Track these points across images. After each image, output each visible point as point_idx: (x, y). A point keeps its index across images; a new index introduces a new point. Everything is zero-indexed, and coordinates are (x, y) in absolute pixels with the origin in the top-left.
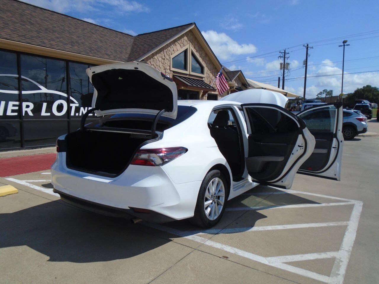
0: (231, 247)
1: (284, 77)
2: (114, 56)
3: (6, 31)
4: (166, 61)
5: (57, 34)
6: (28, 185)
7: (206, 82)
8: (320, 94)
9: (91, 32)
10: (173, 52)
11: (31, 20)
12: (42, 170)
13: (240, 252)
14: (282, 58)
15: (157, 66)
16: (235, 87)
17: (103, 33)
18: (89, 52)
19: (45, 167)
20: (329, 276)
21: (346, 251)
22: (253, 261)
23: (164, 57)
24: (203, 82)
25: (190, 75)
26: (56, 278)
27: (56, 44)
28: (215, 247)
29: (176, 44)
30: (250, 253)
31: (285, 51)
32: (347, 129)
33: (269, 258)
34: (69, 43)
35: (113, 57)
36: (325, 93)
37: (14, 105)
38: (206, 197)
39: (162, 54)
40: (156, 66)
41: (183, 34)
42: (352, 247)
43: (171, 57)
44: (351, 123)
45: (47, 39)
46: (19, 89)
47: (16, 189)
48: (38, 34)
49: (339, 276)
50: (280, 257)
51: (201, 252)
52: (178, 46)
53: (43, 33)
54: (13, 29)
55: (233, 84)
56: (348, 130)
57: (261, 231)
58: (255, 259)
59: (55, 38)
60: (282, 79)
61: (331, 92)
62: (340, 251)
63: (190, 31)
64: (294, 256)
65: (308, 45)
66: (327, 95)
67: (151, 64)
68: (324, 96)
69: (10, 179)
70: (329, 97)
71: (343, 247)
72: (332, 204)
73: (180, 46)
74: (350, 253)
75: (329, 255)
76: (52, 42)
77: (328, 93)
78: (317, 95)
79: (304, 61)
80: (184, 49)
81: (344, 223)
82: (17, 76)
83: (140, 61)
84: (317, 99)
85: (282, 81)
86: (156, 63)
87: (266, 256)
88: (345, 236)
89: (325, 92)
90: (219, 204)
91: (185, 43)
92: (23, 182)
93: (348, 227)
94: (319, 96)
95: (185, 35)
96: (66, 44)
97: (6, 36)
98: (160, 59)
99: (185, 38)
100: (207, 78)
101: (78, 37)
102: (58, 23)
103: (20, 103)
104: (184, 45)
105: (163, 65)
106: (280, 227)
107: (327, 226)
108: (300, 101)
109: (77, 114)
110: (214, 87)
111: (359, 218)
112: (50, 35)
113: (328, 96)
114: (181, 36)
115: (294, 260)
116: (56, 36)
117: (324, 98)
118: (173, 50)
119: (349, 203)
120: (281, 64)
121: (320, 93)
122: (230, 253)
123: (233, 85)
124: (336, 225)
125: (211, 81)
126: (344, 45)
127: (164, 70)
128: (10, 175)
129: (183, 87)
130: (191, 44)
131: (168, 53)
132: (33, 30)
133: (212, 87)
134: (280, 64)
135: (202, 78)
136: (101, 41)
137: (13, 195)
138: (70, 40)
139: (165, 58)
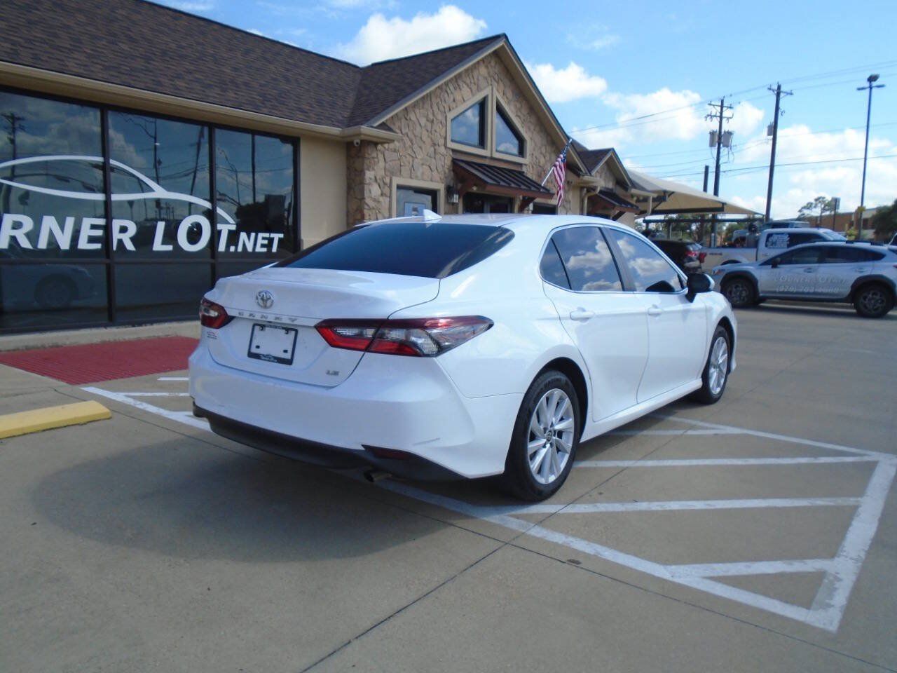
0: (586, 542)
1: (718, 167)
2: (318, 115)
3: (75, 56)
4: (437, 127)
5: (188, 64)
6: (131, 401)
7: (529, 176)
8: (809, 208)
9: (265, 58)
10: (453, 105)
11: (131, 31)
12: (158, 373)
13: (606, 553)
14: (714, 119)
15: (415, 136)
16: (598, 190)
17: (290, 61)
18: (261, 105)
19: (164, 366)
20: (808, 608)
21: (851, 559)
22: (636, 571)
23: (431, 117)
24: (524, 176)
25: (492, 159)
26: (209, 589)
27: (187, 85)
28: (552, 540)
29: (461, 87)
30: (629, 556)
31: (722, 102)
32: (872, 292)
33: (674, 567)
34: (216, 84)
35: (314, 116)
36: (819, 205)
37: (94, 227)
38: (531, 432)
39: (427, 110)
40: (413, 137)
41: (478, 62)
42: (866, 551)
43: (448, 117)
44: (881, 276)
45: (165, 75)
46: (106, 190)
47: (107, 410)
48: (146, 65)
49: (831, 610)
50: (698, 566)
51: (519, 550)
52: (465, 90)
53: (158, 61)
54: (92, 52)
55: (593, 182)
56: (873, 294)
57: (657, 512)
58: (640, 568)
59: (184, 71)
60: (714, 170)
61: (835, 203)
62: (836, 559)
63: (495, 53)
64: (729, 565)
65: (779, 87)
66: (824, 210)
67: (402, 133)
68: (816, 212)
69: (91, 389)
70: (830, 216)
71: (845, 551)
72: (823, 460)
73: (469, 90)
74: (860, 564)
75: (811, 566)
76: (178, 83)
77: (828, 204)
78: (800, 211)
79: (770, 127)
80: (479, 97)
81: (852, 501)
82: (100, 159)
83: (376, 125)
84: (799, 219)
85: (714, 174)
86: (413, 131)
87: (665, 562)
88: (850, 529)
89: (820, 202)
90: (560, 448)
91: (482, 83)
92: (120, 397)
93: (860, 510)
94: (806, 212)
95: (481, 63)
96: (210, 86)
97: (76, 67)
98: (423, 121)
99: (483, 70)
100: (533, 167)
101: (236, 70)
102: (188, 37)
103: (107, 223)
104: (479, 89)
105: (429, 136)
106: (699, 505)
107: (810, 505)
108: (756, 223)
109: (232, 249)
110: (548, 188)
111: (887, 491)
112: (173, 65)
113: (828, 213)
114: (472, 66)
115: (730, 574)
116: (185, 68)
117: (817, 217)
118: (454, 101)
119: (866, 459)
120: (712, 134)
121: (808, 204)
122: (585, 553)
123: (594, 184)
124: (832, 504)
125: (543, 173)
126: (871, 88)
127: (432, 149)
128: (89, 381)
129: (475, 189)
130: (496, 84)
131: (441, 108)
132: (134, 54)
133: (544, 188)
134: (710, 133)
135: (521, 165)
136: (288, 80)
137: (100, 422)
138: (218, 78)
139: (435, 119)
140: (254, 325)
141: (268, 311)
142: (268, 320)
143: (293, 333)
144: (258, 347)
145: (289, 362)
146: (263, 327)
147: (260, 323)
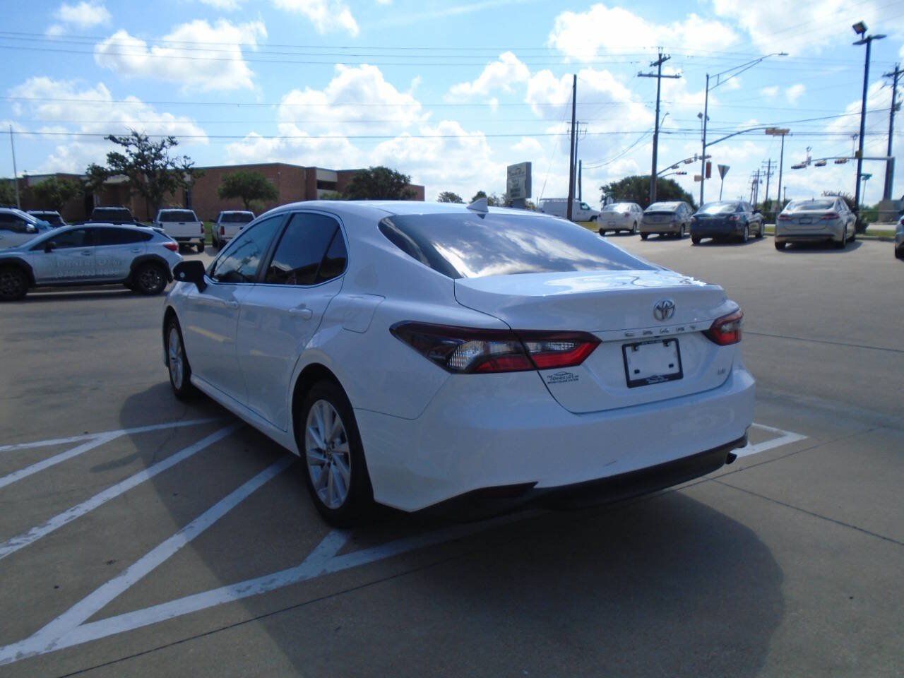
140: (624, 347)
141: (667, 322)
142: (655, 335)
143: (673, 343)
144: (637, 372)
145: (679, 376)
146: (635, 346)
147: (630, 342)
